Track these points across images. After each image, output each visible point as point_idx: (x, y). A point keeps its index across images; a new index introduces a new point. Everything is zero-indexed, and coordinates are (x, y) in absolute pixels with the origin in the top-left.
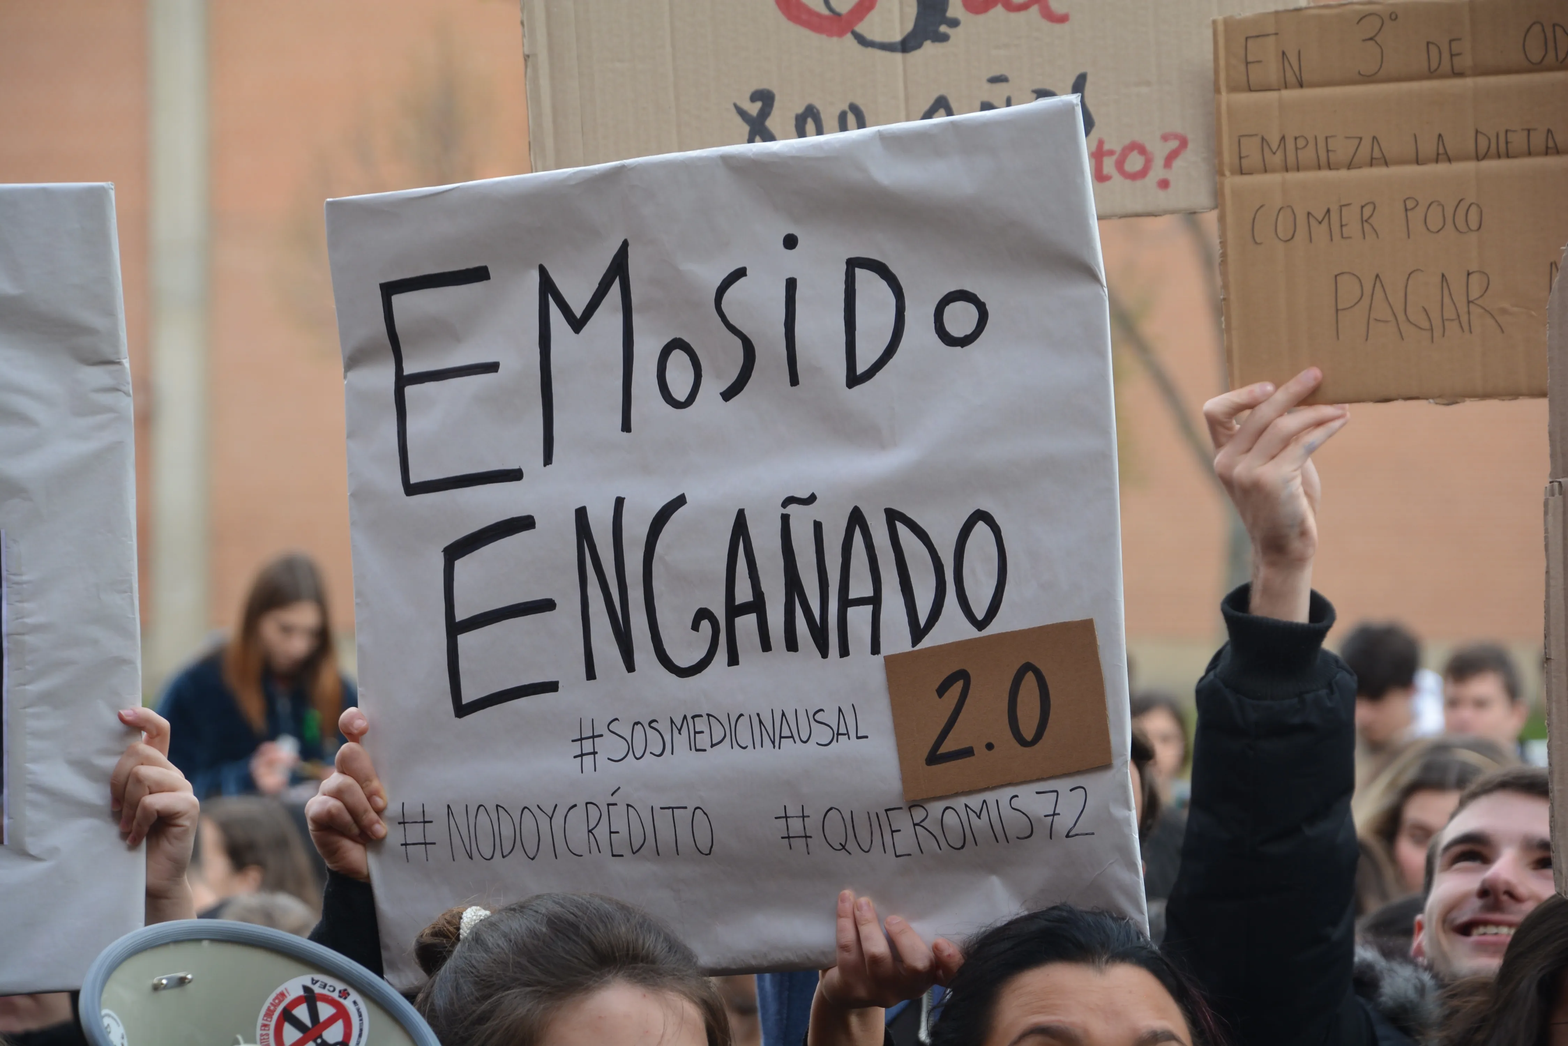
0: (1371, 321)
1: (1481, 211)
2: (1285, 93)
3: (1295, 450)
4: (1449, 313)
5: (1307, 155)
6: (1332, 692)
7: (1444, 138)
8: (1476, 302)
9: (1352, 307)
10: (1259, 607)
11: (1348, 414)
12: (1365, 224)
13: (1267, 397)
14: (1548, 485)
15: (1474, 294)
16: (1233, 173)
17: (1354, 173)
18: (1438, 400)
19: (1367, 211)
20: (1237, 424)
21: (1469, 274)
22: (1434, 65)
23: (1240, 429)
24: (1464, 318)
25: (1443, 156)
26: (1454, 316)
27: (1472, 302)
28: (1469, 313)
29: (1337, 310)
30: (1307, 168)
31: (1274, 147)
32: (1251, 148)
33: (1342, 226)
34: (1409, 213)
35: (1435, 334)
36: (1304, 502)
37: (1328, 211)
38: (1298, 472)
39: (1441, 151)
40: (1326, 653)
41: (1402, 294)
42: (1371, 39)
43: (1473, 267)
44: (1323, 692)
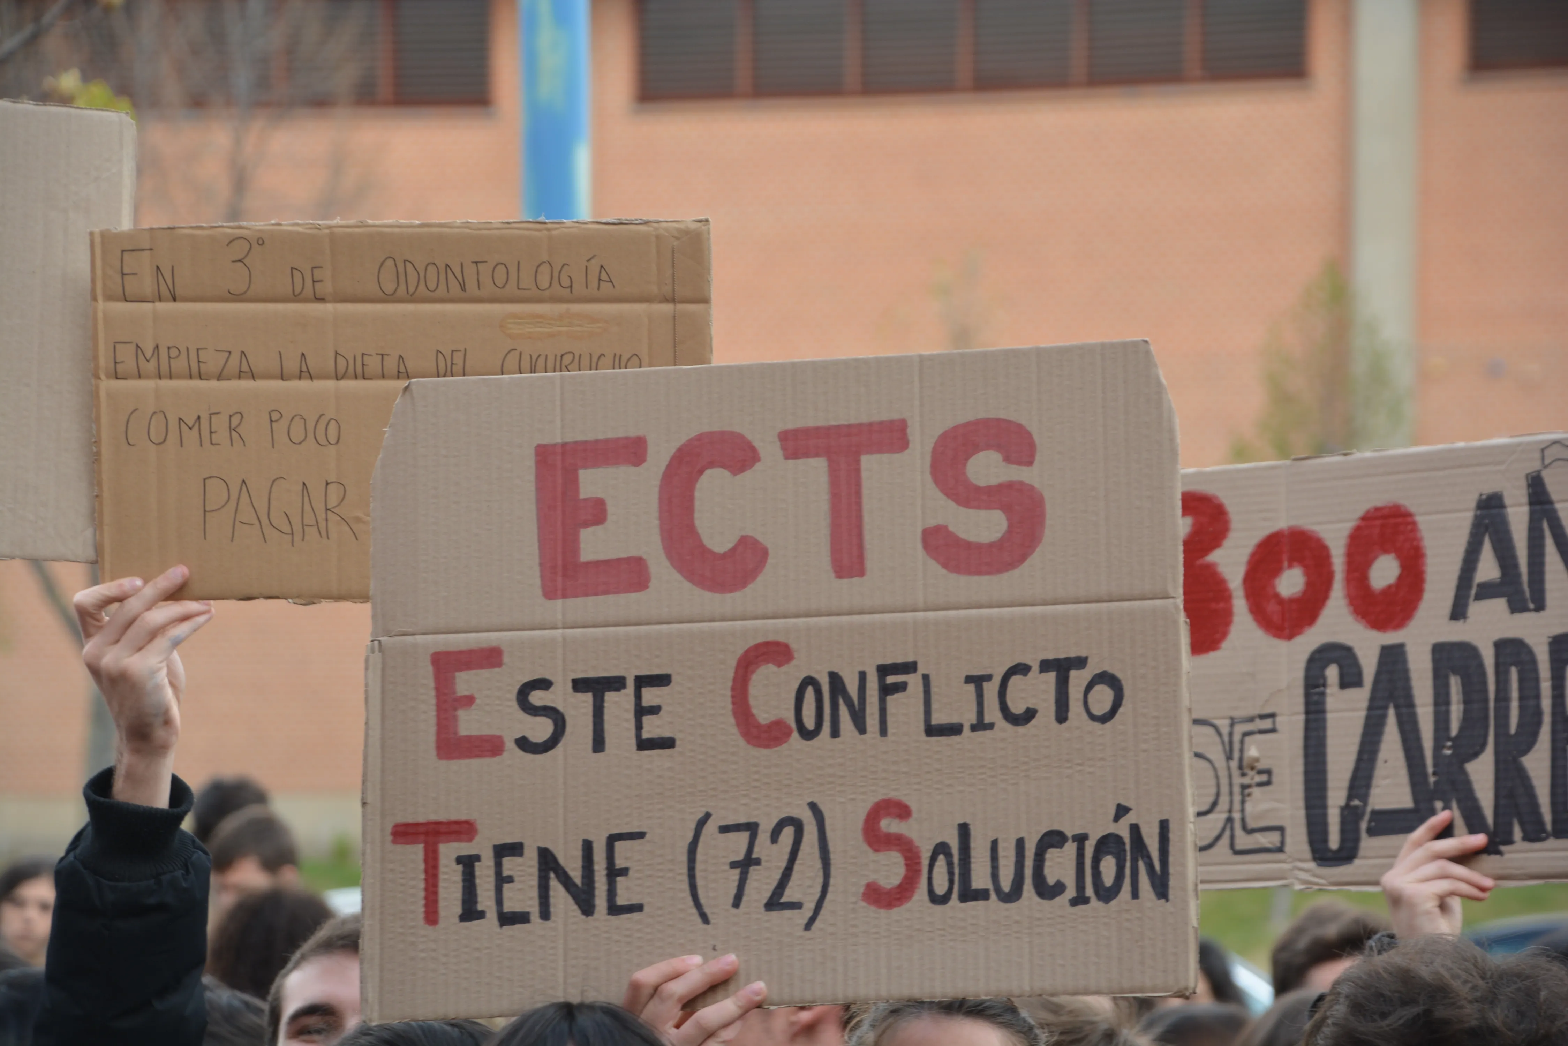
0: (237, 523)
1: (339, 427)
2: (159, 305)
3: (161, 643)
4: (309, 519)
5: (180, 364)
6: (187, 872)
7: (306, 357)
8: (332, 510)
9: (219, 509)
10: (121, 791)
11: (213, 610)
12: (233, 433)
13: (136, 591)
14: (369, 643)
15: (333, 502)
16: (108, 377)
17: (224, 384)
18: (297, 600)
19: (235, 421)
20: (106, 616)
21: (327, 484)
22: (298, 290)
23: (109, 621)
24: (322, 525)
25: (305, 373)
26: (313, 522)
27: (329, 510)
28: (327, 520)
29: (205, 511)
30: (179, 377)
31: (149, 354)
32: (127, 355)
33: (211, 432)
34: (274, 424)
35: (296, 538)
36: (169, 692)
37: (199, 417)
38: (164, 664)
39: (304, 369)
40: (183, 833)
41: (266, 500)
42: (240, 261)
43: (332, 478)
44: (179, 873)
